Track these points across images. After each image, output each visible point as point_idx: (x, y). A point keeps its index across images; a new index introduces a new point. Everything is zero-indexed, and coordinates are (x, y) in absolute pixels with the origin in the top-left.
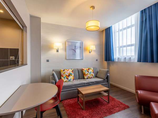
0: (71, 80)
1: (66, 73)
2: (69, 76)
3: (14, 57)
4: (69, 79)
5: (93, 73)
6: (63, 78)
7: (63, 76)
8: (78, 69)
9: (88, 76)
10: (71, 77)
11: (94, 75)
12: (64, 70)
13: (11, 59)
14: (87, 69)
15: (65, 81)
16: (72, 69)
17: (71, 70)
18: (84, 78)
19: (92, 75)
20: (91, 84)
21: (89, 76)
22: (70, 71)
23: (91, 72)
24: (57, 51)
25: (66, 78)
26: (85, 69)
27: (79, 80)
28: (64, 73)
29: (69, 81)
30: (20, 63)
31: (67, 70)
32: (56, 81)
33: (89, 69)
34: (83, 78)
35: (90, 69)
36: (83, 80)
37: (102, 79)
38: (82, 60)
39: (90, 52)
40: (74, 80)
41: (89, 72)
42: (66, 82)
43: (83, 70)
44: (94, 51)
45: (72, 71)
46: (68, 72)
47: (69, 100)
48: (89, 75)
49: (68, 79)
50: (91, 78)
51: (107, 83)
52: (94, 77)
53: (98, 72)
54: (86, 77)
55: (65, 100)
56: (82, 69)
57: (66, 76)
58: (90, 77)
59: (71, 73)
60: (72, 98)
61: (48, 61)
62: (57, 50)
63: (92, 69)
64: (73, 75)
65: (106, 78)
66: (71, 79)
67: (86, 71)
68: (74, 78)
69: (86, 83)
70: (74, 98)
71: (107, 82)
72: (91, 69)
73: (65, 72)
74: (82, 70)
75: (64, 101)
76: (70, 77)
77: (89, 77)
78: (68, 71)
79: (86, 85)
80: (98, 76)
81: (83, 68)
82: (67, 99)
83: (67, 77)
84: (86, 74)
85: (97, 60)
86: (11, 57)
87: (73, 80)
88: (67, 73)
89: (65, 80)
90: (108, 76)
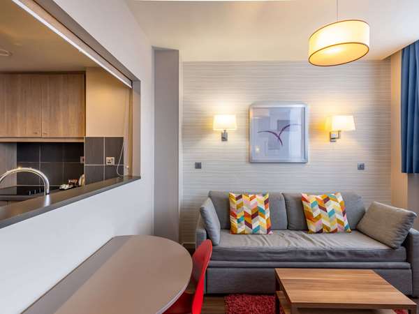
0: (261, 232)
1: (244, 207)
2: (254, 216)
3: (113, 158)
4: (253, 228)
5: (344, 213)
6: (234, 222)
7: (235, 216)
8: (288, 197)
9: (324, 226)
10: (261, 222)
11: (346, 223)
12: (240, 197)
13: (107, 164)
14: (319, 197)
15: (240, 230)
16: (264, 195)
17: (263, 199)
18: (306, 230)
19: (339, 222)
20: (333, 257)
21: (328, 224)
22: (259, 201)
23: (333, 212)
24: (224, 138)
25: (243, 222)
26: (312, 199)
27: (287, 234)
28: (238, 207)
29: (253, 234)
30: (126, 173)
31: (250, 196)
32: (210, 231)
33: (327, 200)
34: (303, 227)
35: (331, 200)
36: (304, 237)
37: (383, 247)
38: (300, 166)
39: (332, 139)
40: (271, 232)
41: (325, 210)
42: (243, 233)
43: (304, 203)
44: (350, 133)
45: (266, 202)
46: (252, 203)
47: (247, 299)
48: (325, 221)
49: (250, 226)
50: (335, 231)
51: (407, 265)
52: (345, 231)
53: (363, 213)
54: (313, 227)
55: (235, 294)
56: (298, 198)
57: (244, 216)
58: (332, 229)
59: (263, 207)
60: (259, 294)
61: (198, 166)
62: (222, 134)
63: (340, 199)
64: (268, 215)
65: (400, 243)
66: (259, 226)
67: (316, 207)
68: (270, 225)
69: (313, 253)
70: (265, 294)
71: (407, 261)
72: (336, 201)
73: (242, 204)
74: (300, 201)
75: (233, 296)
76: (258, 219)
77: (328, 229)
78: (251, 199)
79: (309, 257)
80: (362, 226)
81: (305, 196)
82: (241, 294)
83: (248, 220)
84: (315, 215)
85: (361, 167)
86: (107, 158)
87: (269, 230)
88: (248, 205)
89: (242, 228)
90: (409, 236)
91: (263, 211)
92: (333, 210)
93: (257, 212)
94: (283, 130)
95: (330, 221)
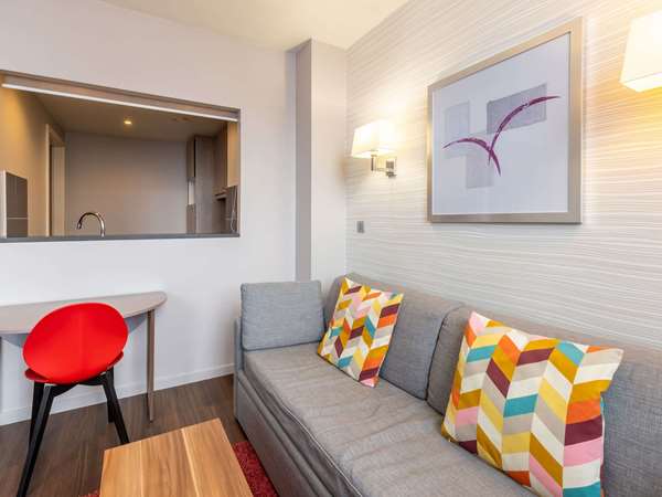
1: (348, 309)
2: (355, 333)
4: (343, 356)
7: (332, 322)
9: (480, 435)
10: (359, 352)
12: (356, 290)
14: (518, 337)
16: (393, 295)
17: (384, 300)
22: (376, 306)
25: (335, 338)
26: (486, 334)
28: (340, 306)
29: (337, 368)
33: (537, 356)
45: (387, 312)
57: (342, 327)
59: (375, 321)
61: (360, 228)
66: (352, 358)
73: (347, 303)
76: (358, 343)
83: (343, 337)
88: (354, 310)
89: (328, 347)
91: (372, 330)
92: (535, 397)
93: (362, 328)
94: (501, 128)
95: (506, 431)
